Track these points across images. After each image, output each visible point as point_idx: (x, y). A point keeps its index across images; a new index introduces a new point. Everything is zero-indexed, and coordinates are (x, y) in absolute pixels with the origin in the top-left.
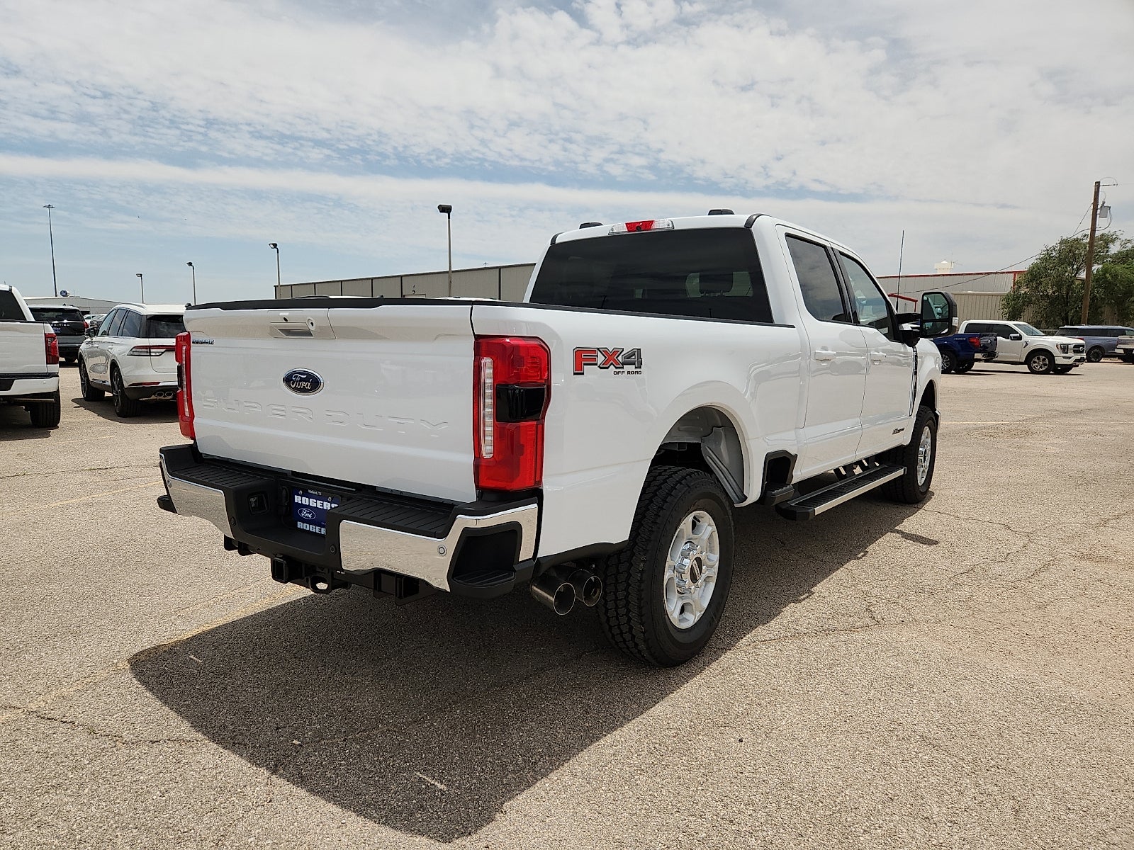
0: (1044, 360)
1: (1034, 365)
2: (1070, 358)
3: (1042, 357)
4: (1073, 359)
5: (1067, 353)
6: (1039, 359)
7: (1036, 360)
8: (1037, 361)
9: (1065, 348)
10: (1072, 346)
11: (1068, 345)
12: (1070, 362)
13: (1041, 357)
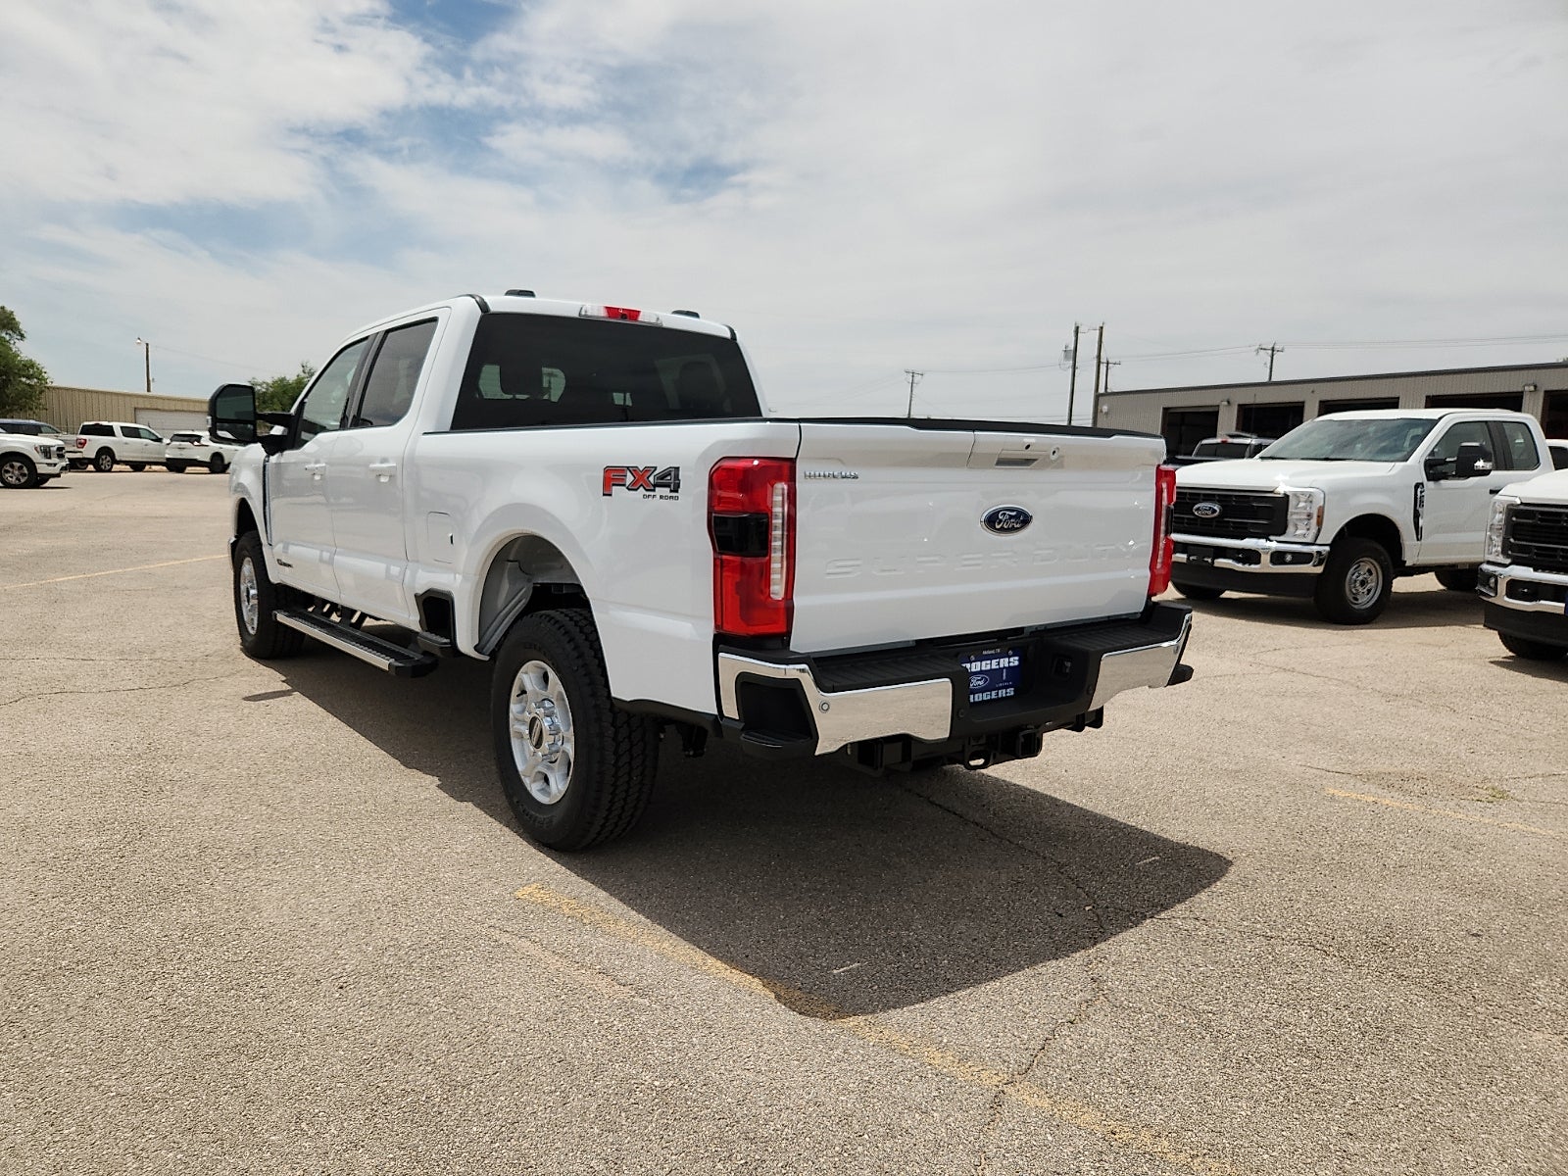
0: (20, 468)
1: (7, 475)
2: (55, 465)
3: (17, 464)
4: (58, 467)
5: (50, 458)
6: (12, 467)
7: (8, 468)
8: (11, 470)
9: (46, 451)
10: (55, 449)
11: (49, 447)
12: (56, 470)
13: (15, 464)
